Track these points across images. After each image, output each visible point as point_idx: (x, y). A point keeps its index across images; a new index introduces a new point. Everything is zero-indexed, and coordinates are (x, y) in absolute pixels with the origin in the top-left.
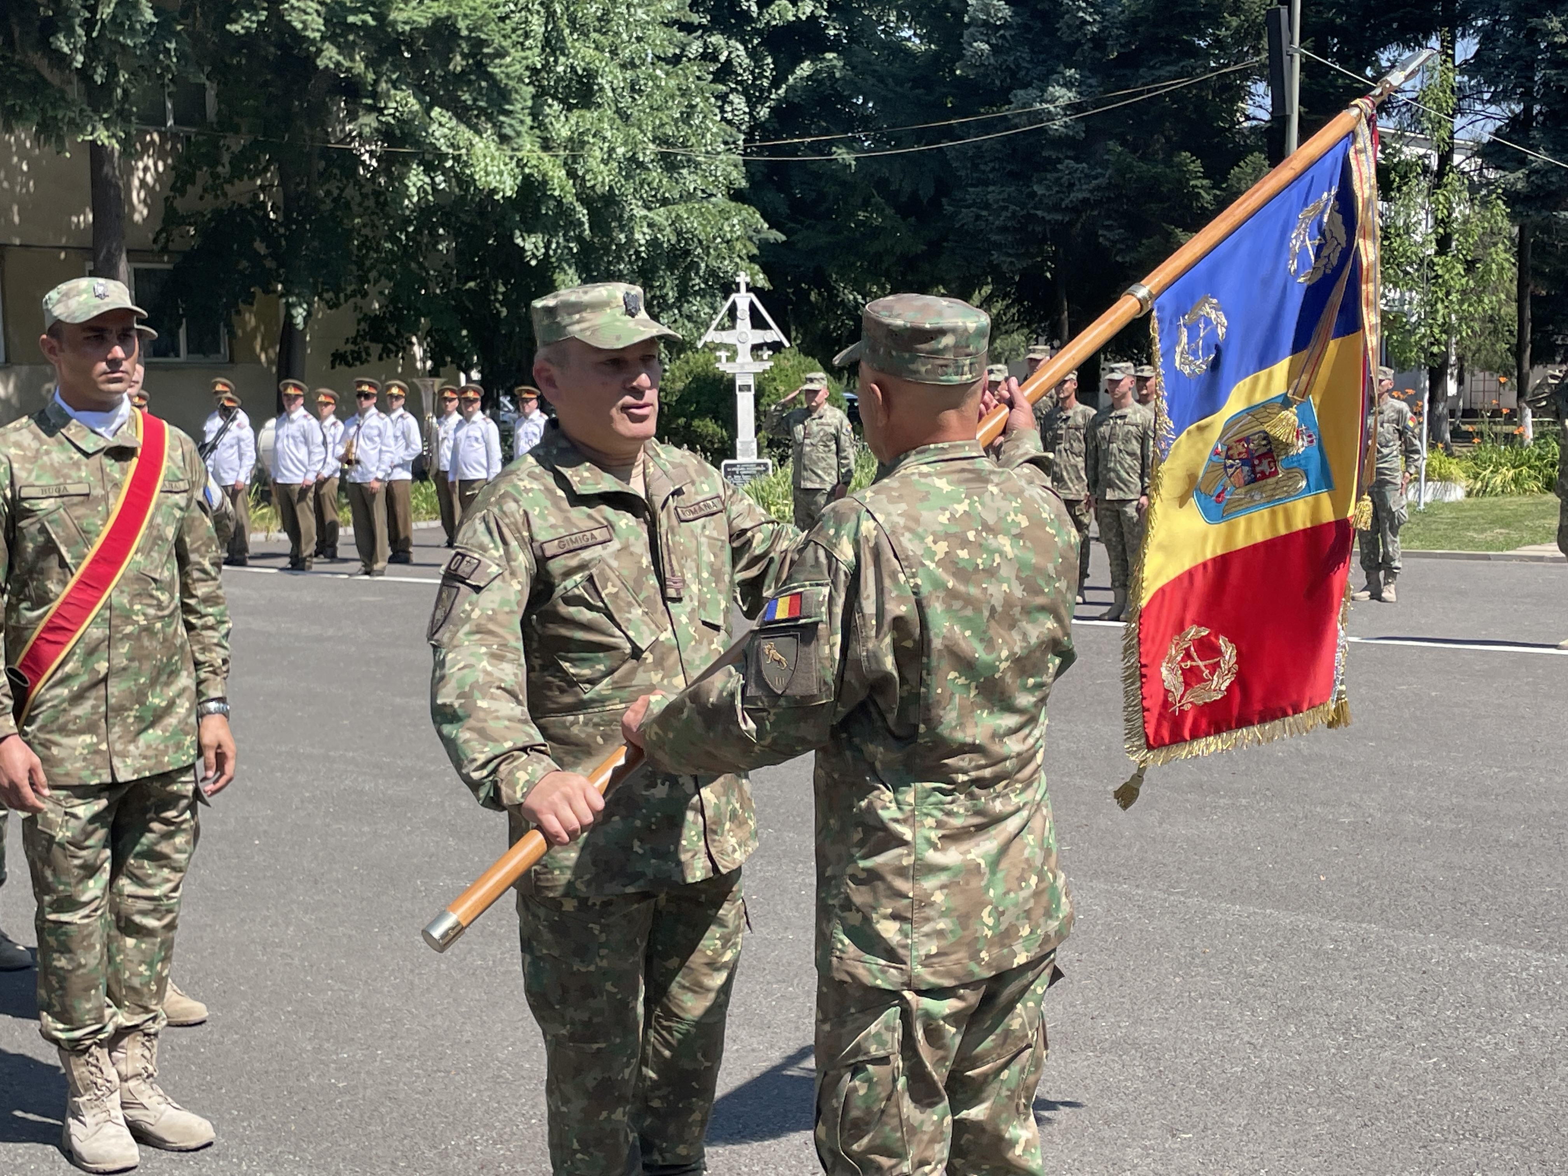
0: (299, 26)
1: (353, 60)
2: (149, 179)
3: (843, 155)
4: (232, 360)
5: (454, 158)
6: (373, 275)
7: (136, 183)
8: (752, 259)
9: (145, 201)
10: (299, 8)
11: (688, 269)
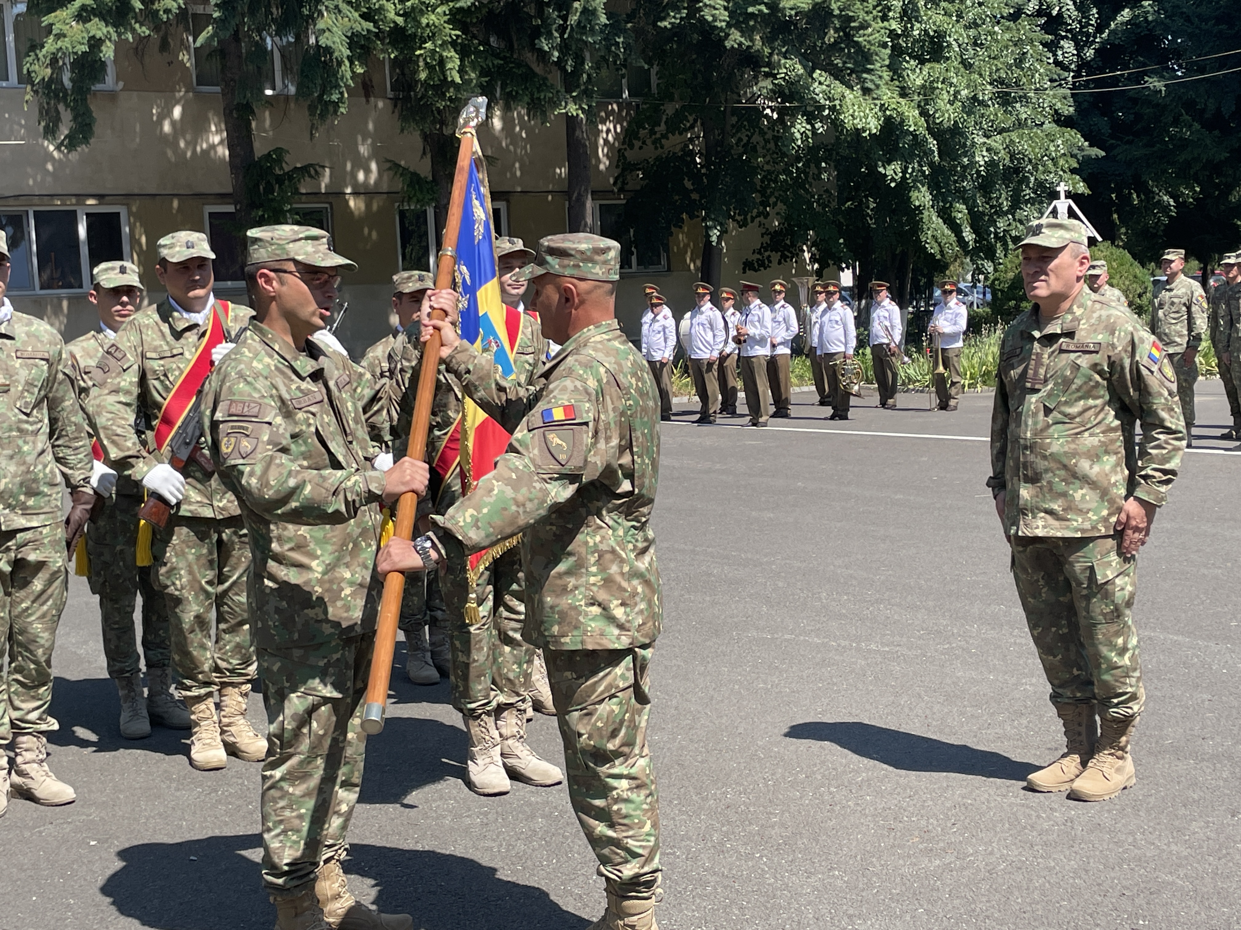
0: (710, 19)
1: (752, 40)
2: (610, 138)
3: (1155, 83)
4: (669, 270)
5: (829, 108)
6: (772, 200)
7: (601, 142)
8: (1073, 171)
9: (607, 156)
10: (710, 6)
11: (1020, 182)
